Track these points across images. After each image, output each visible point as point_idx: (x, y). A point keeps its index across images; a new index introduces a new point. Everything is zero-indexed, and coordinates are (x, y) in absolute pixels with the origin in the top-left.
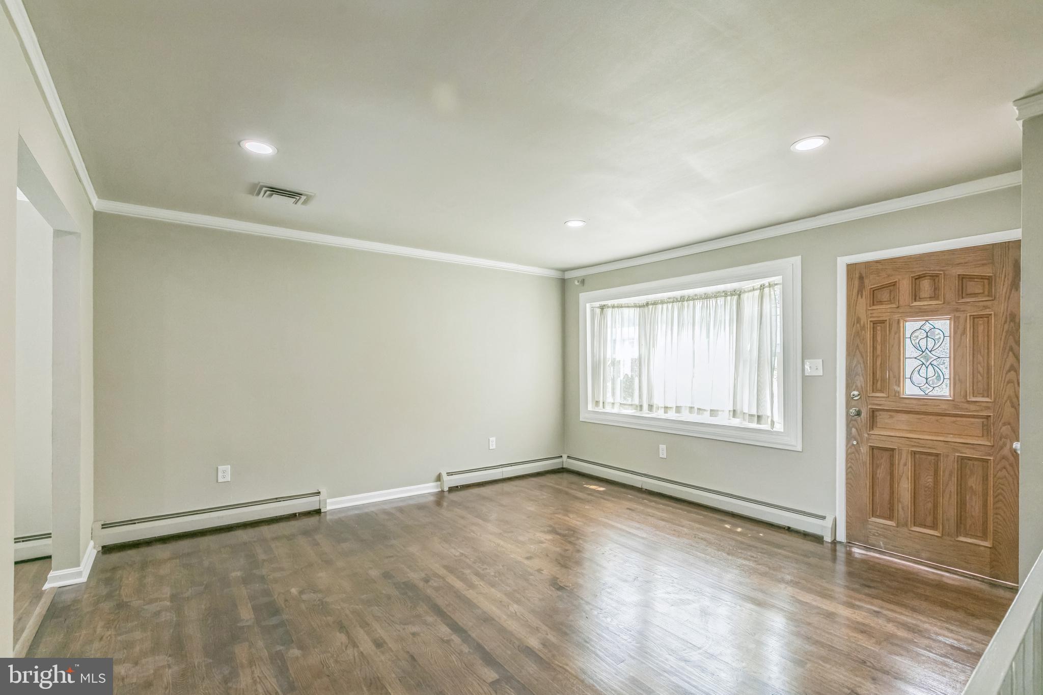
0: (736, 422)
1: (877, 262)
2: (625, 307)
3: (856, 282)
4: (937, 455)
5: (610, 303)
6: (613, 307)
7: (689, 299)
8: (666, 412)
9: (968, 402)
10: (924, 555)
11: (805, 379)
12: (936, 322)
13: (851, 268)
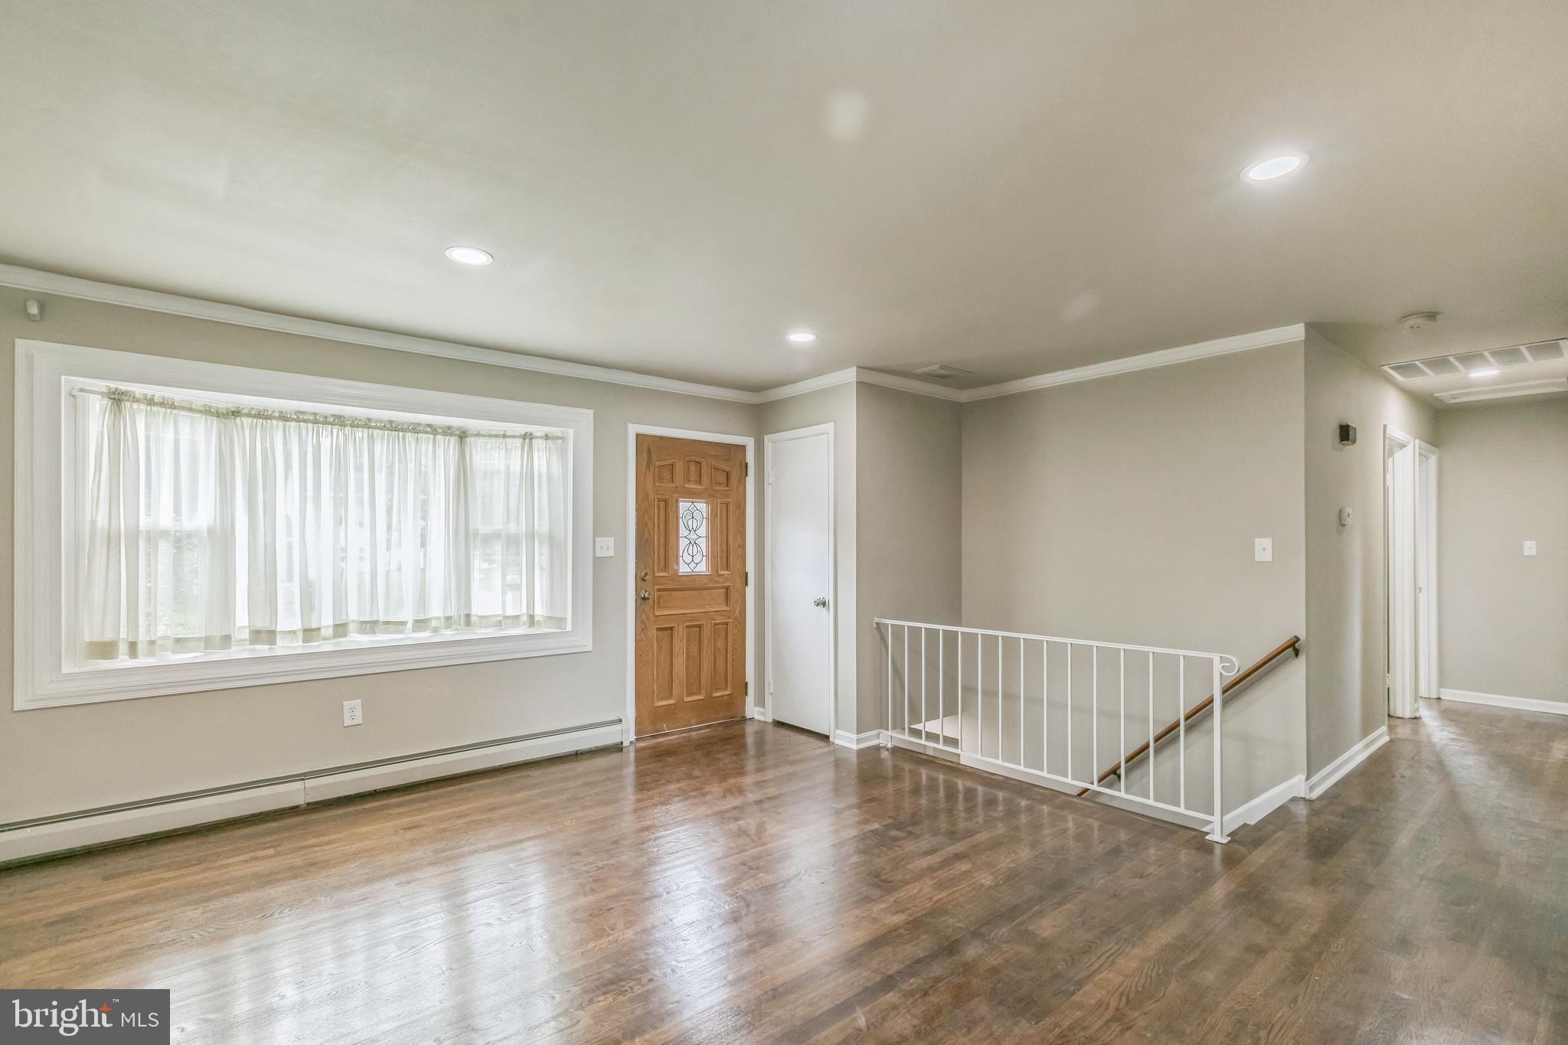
0: (424, 636)
1: (661, 438)
2: (184, 408)
3: (645, 455)
4: (699, 626)
5: (139, 389)
6: (150, 402)
7: (355, 424)
8: (305, 640)
9: (719, 575)
10: (693, 721)
11: (598, 561)
12: (698, 504)
13: (640, 438)
